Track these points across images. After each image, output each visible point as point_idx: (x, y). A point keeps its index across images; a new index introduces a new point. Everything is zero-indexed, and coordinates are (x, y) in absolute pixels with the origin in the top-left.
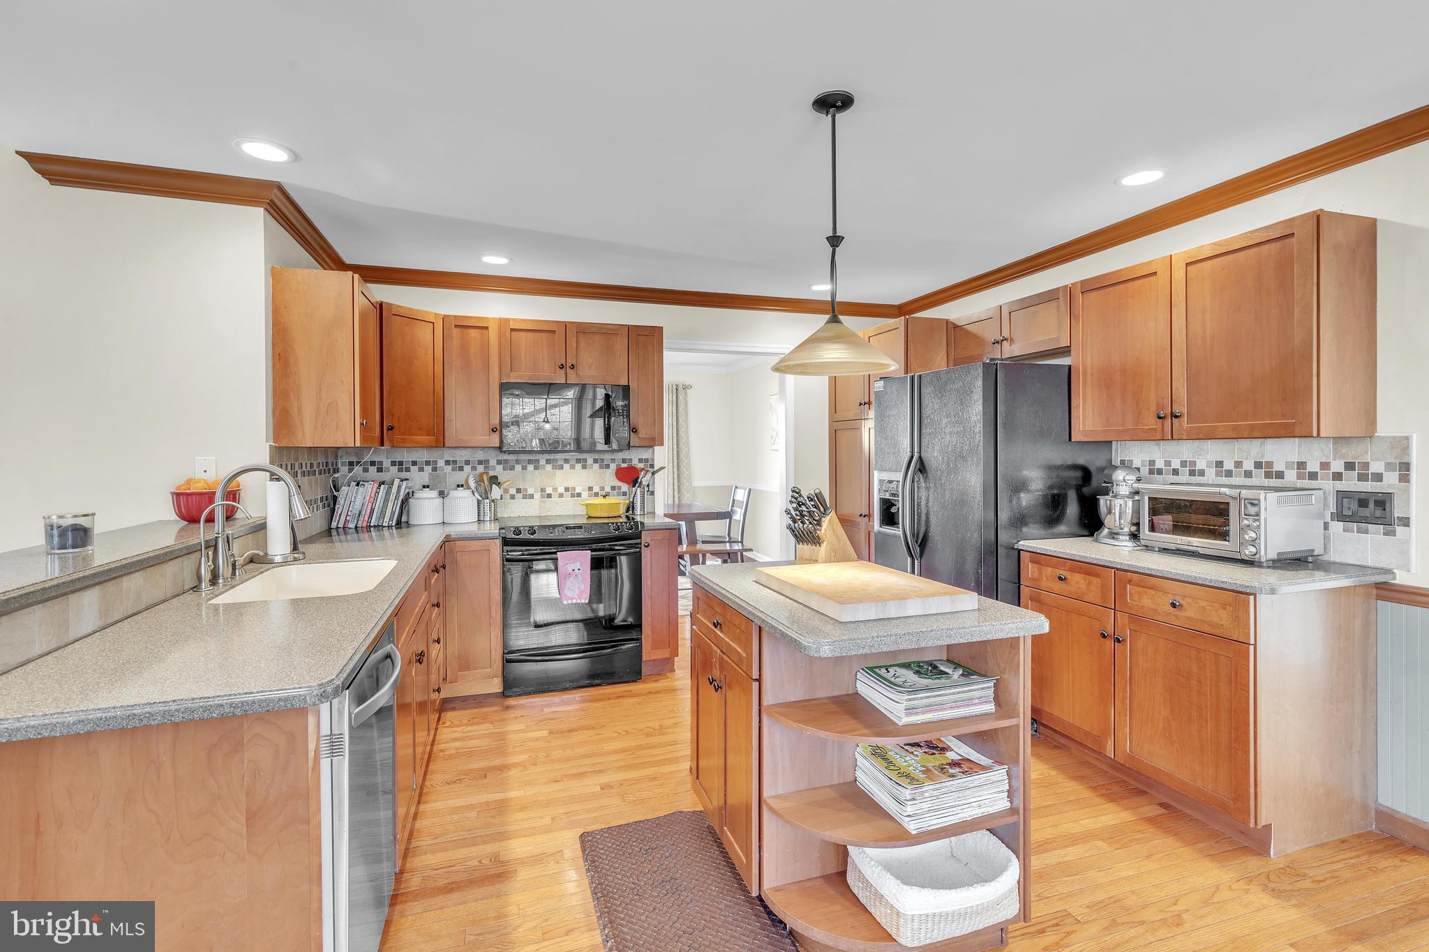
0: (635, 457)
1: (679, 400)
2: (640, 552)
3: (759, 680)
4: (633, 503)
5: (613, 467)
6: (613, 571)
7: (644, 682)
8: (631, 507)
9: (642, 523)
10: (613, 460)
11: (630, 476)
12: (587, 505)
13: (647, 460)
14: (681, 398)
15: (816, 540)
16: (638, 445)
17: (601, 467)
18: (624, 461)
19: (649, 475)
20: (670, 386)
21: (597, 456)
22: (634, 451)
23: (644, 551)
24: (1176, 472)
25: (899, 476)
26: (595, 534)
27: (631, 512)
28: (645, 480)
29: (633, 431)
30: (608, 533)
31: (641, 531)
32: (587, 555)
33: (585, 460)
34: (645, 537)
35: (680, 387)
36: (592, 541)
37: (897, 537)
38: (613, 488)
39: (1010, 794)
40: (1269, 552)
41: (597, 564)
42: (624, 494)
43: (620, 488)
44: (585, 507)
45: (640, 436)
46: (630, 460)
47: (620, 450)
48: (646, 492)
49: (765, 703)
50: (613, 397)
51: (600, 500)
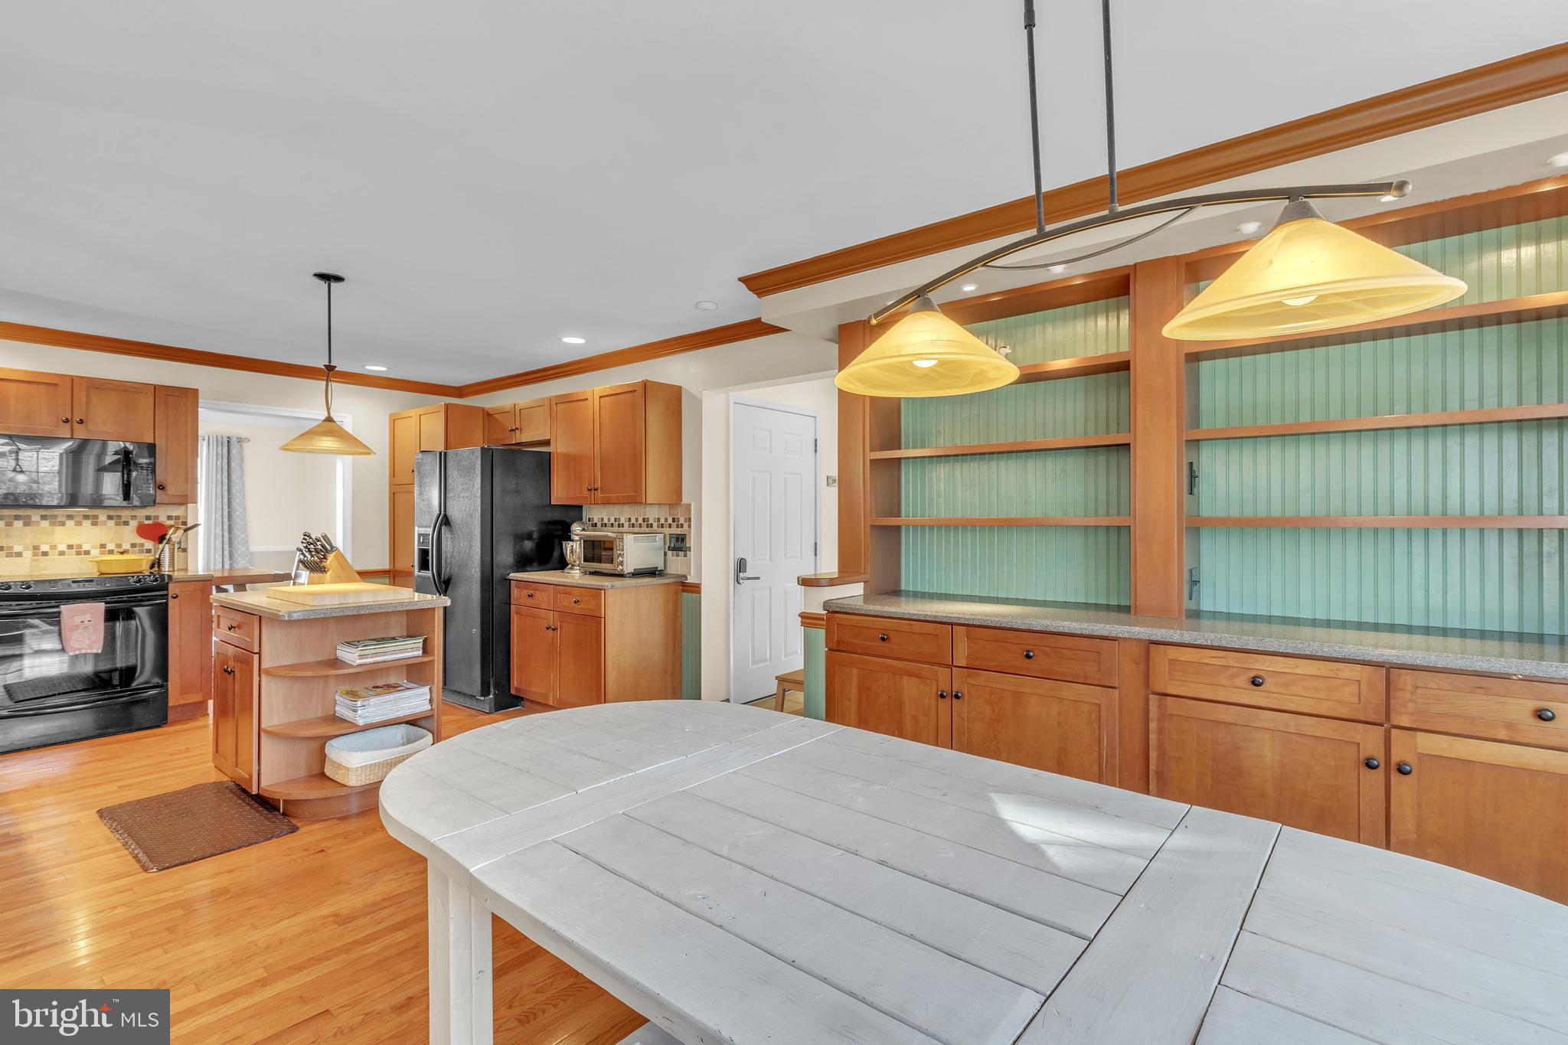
0: (162, 514)
1: (231, 454)
2: (166, 604)
3: (259, 653)
4: (159, 559)
5: (134, 524)
6: (133, 622)
7: (171, 725)
8: (157, 563)
9: (170, 577)
10: (134, 517)
11: (157, 533)
12: (98, 562)
13: (178, 518)
14: (234, 452)
15: (323, 570)
16: (165, 502)
17: (117, 524)
18: (148, 518)
19: (181, 532)
20: (220, 437)
21: (112, 513)
22: (161, 508)
23: (171, 603)
24: (612, 525)
25: (430, 531)
26: (109, 586)
27: (156, 569)
28: (175, 536)
29: (159, 489)
30: (126, 585)
31: (168, 583)
32: (100, 607)
33: (96, 517)
34: (172, 589)
35: (234, 440)
36: (106, 594)
37: (429, 578)
38: (133, 545)
39: (431, 701)
40: (628, 568)
41: (111, 616)
42: (148, 551)
43: (142, 545)
44: (95, 563)
45: (169, 493)
46: (157, 517)
47: (143, 506)
48: (176, 550)
49: (264, 666)
50: (135, 452)
51: (116, 557)
